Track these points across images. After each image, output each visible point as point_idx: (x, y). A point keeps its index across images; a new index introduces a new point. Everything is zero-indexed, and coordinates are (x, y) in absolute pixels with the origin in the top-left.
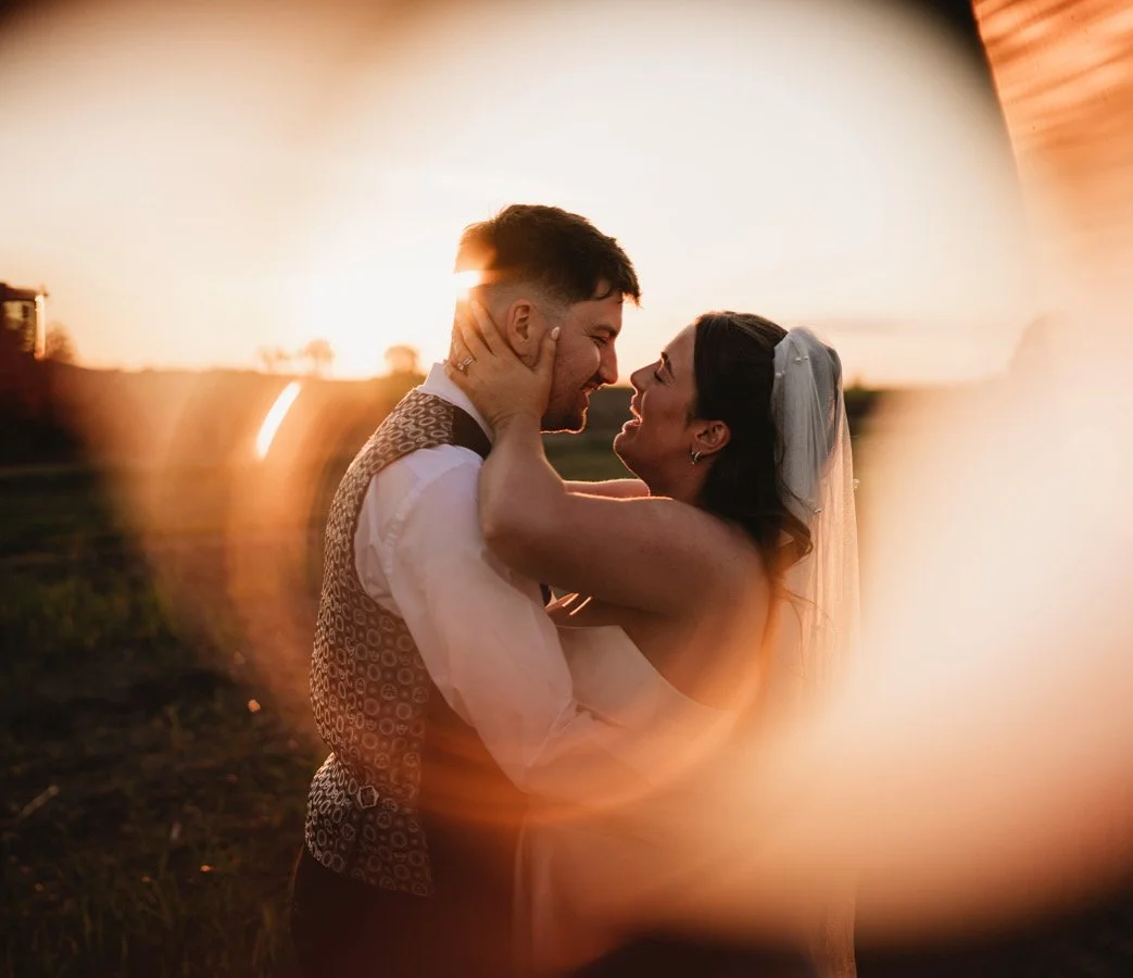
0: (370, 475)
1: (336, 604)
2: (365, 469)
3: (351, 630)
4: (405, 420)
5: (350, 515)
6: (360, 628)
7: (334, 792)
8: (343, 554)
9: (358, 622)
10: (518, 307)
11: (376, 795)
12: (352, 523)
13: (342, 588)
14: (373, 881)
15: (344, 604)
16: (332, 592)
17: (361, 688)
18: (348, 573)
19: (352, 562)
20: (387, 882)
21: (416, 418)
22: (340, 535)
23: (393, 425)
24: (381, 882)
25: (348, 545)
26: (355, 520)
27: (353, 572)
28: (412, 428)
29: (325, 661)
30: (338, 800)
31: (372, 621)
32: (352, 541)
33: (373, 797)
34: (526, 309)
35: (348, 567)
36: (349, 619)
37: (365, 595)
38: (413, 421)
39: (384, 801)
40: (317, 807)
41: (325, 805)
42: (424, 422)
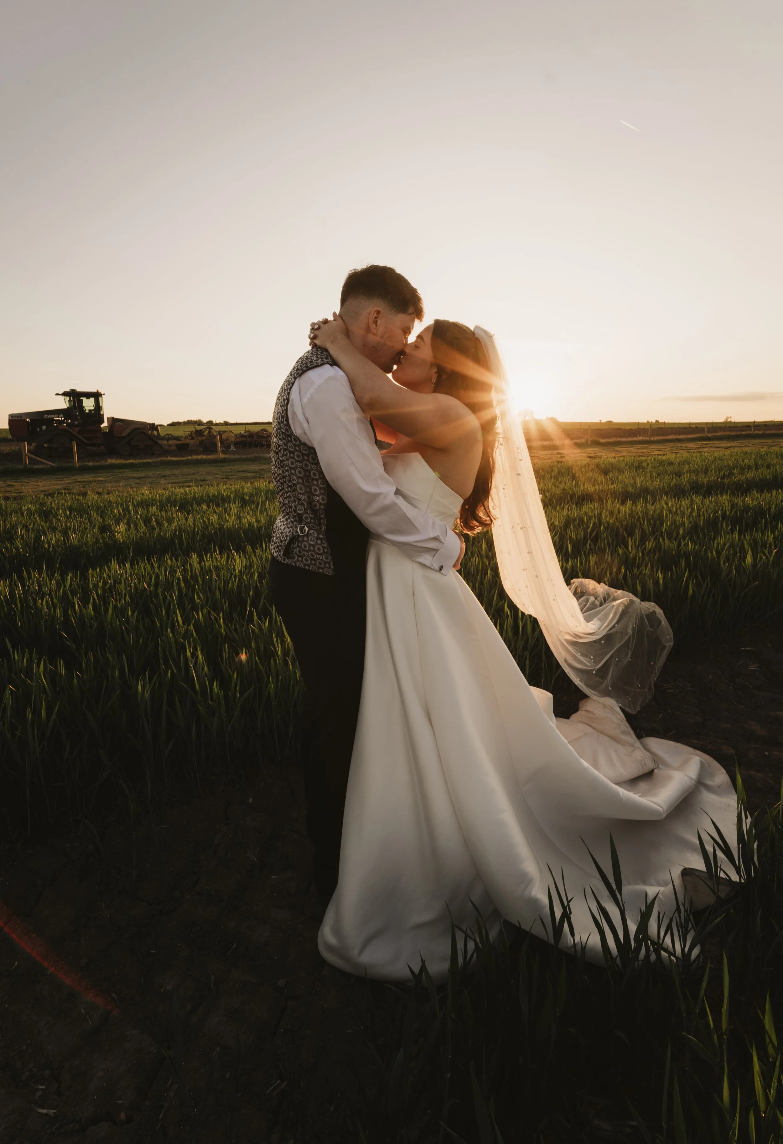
0: (295, 378)
1: (280, 441)
2: (293, 376)
3: (287, 453)
4: (311, 355)
5: (285, 398)
6: (291, 452)
7: (286, 529)
8: (282, 417)
9: (290, 449)
10: (376, 311)
11: (307, 529)
12: (286, 401)
13: (283, 433)
14: (307, 568)
15: (284, 441)
16: (277, 435)
17: (294, 480)
18: (285, 425)
19: (287, 420)
20: (314, 568)
21: (316, 355)
22: (280, 408)
23: (305, 357)
24: (311, 568)
25: (285, 412)
26: (288, 400)
27: (288, 425)
28: (315, 358)
29: (279, 468)
30: (284, 530)
31: (297, 448)
32: (286, 410)
33: (305, 530)
34: (378, 312)
35: (285, 423)
36: (286, 448)
37: (295, 435)
38: (315, 355)
39: (310, 532)
40: (279, 537)
41: (283, 536)
42: (320, 356)
